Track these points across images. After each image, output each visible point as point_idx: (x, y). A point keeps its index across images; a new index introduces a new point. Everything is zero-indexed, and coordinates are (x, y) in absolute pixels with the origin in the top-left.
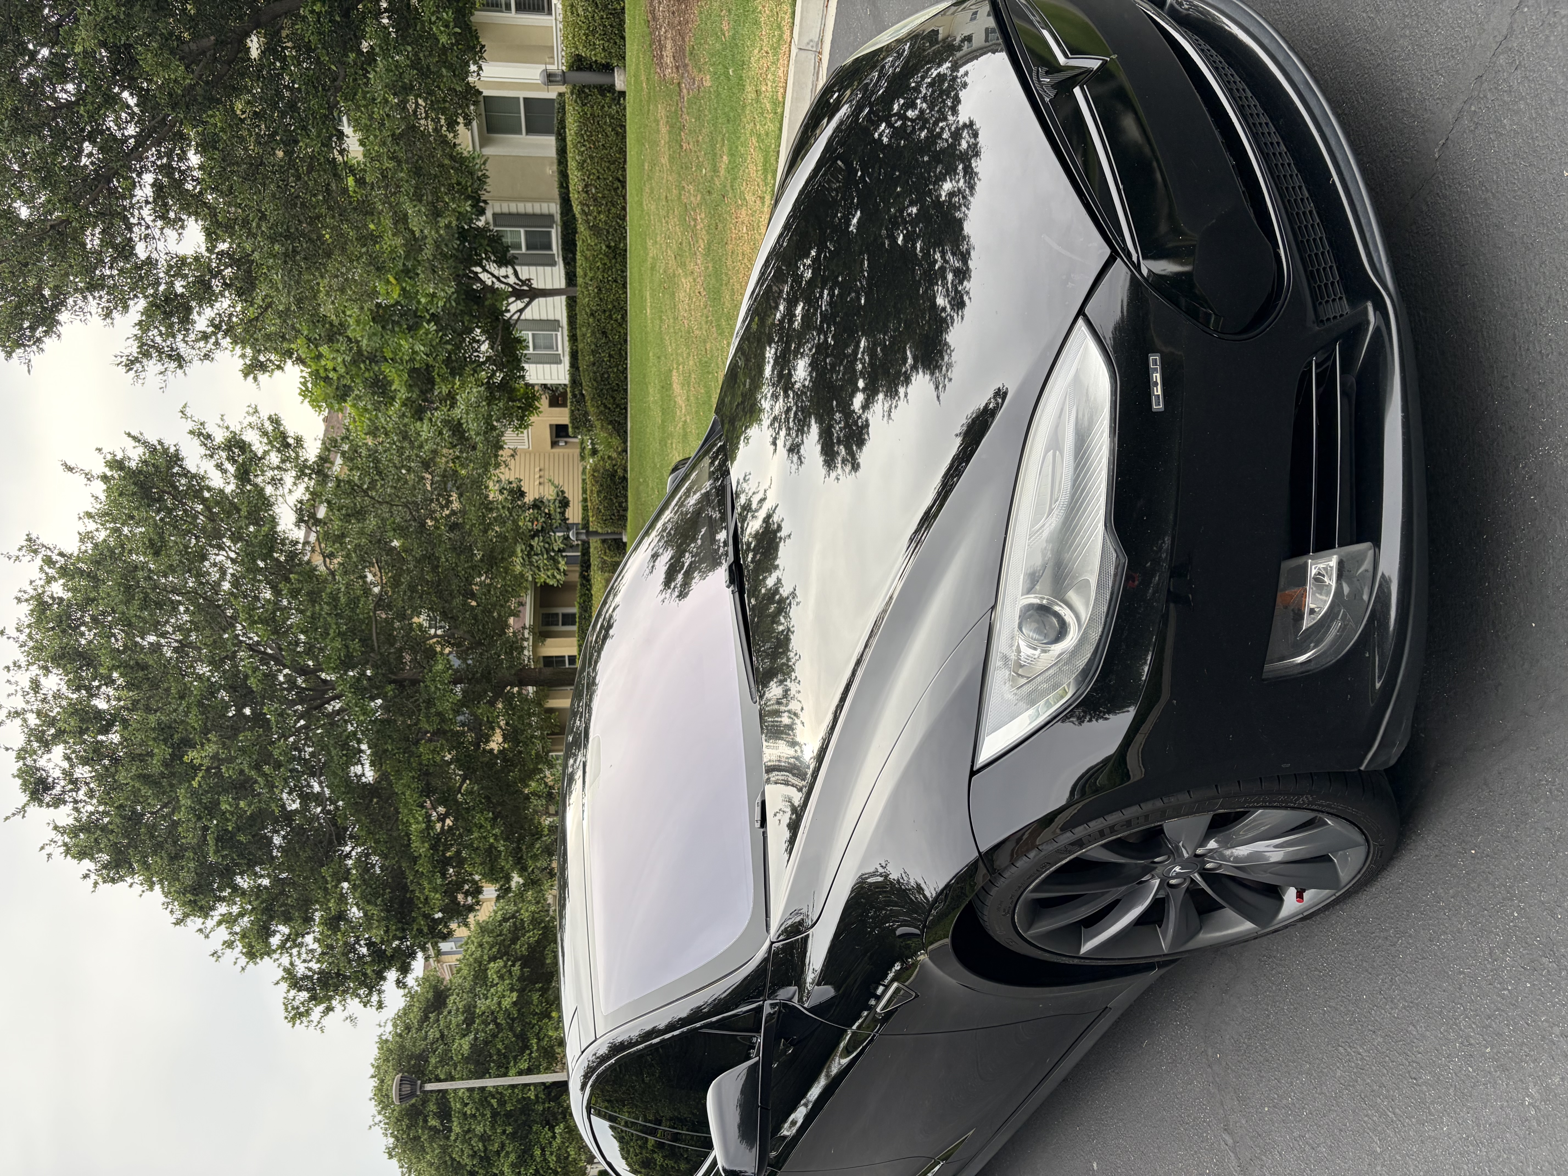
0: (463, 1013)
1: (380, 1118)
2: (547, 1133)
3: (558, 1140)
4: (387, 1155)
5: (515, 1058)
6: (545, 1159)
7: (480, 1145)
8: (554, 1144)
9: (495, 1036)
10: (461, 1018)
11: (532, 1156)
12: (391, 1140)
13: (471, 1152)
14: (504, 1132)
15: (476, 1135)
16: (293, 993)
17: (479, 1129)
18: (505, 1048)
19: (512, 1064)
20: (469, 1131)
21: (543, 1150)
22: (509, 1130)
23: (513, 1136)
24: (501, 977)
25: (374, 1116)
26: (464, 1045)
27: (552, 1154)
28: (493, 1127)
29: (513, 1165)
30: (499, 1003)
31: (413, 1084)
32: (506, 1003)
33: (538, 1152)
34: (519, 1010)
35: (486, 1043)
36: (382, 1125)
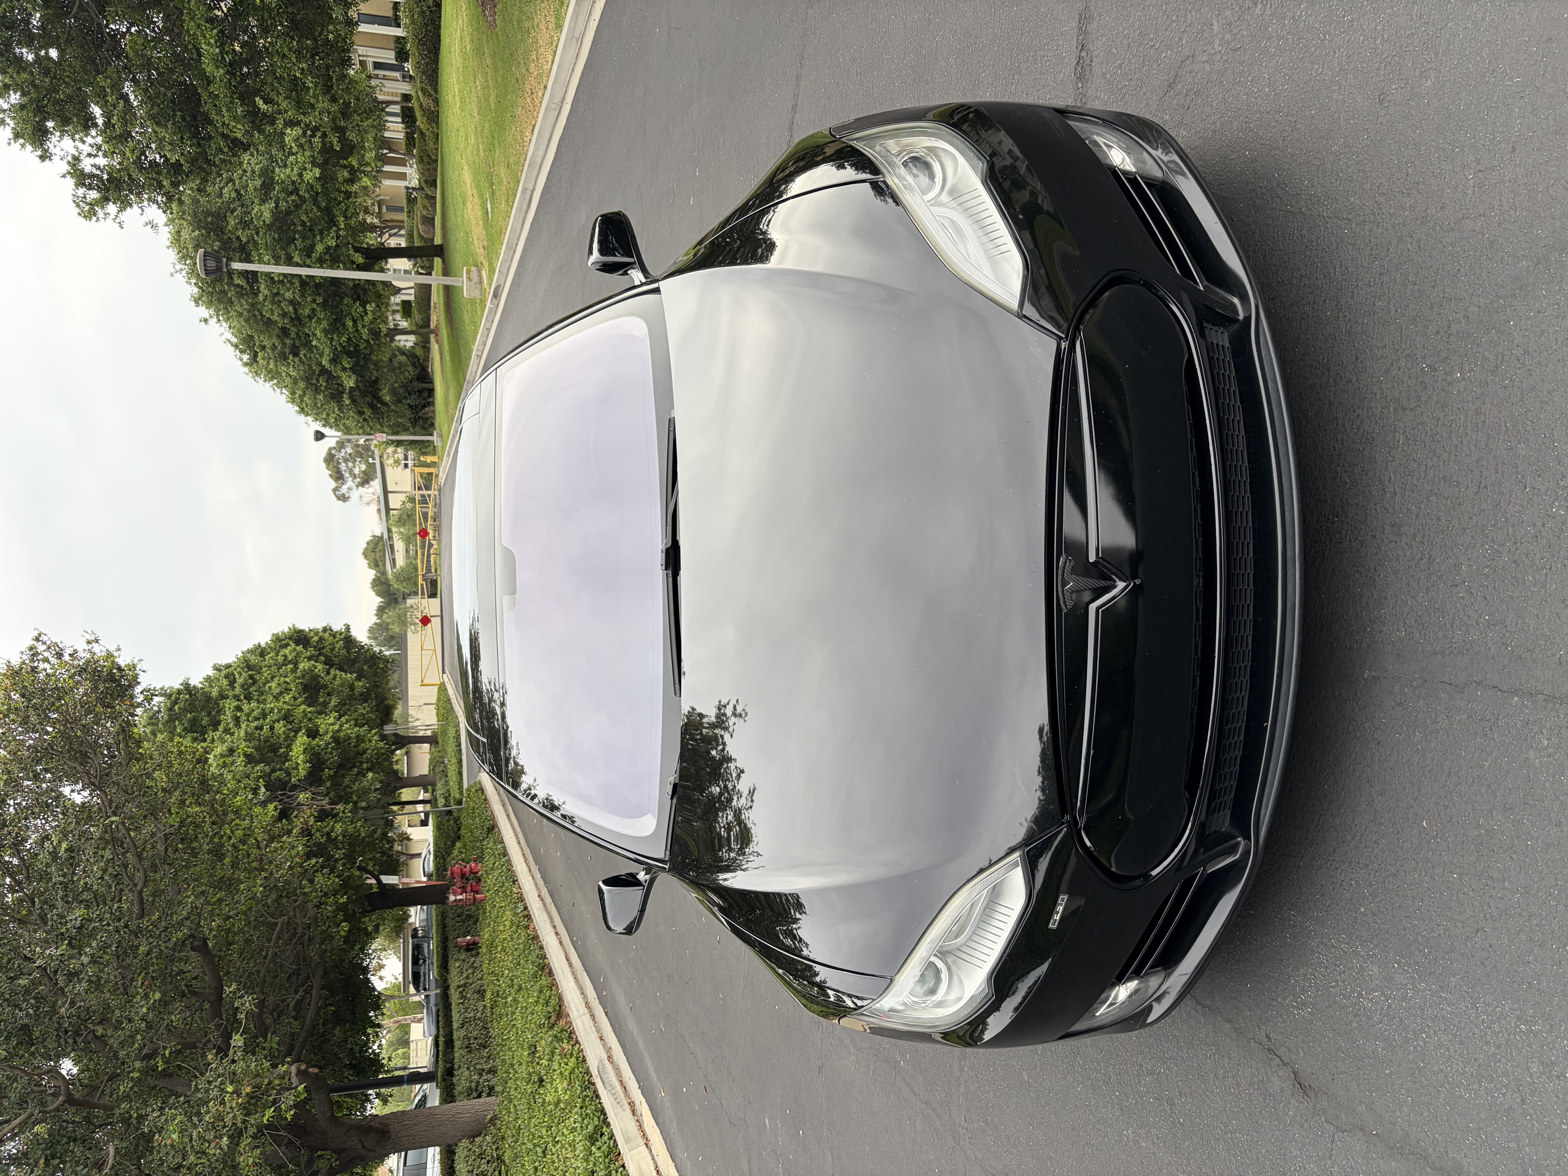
0: (260, 176)
1: (179, 267)
2: (357, 308)
3: (370, 316)
4: (193, 303)
5: (321, 232)
6: (357, 331)
7: (291, 308)
8: (366, 319)
9: (297, 207)
10: (258, 183)
11: (344, 325)
12: (196, 290)
13: (281, 312)
14: (314, 301)
15: (285, 299)
16: (81, 191)
17: (288, 295)
18: (310, 220)
19: (318, 238)
20: (278, 294)
21: (355, 322)
22: (320, 300)
23: (324, 305)
24: (301, 146)
25: (174, 264)
26: (265, 212)
27: (364, 327)
28: (303, 295)
29: (326, 332)
30: (300, 175)
31: (218, 261)
32: (308, 176)
33: (350, 324)
34: (323, 185)
35: (288, 212)
36: (184, 272)
